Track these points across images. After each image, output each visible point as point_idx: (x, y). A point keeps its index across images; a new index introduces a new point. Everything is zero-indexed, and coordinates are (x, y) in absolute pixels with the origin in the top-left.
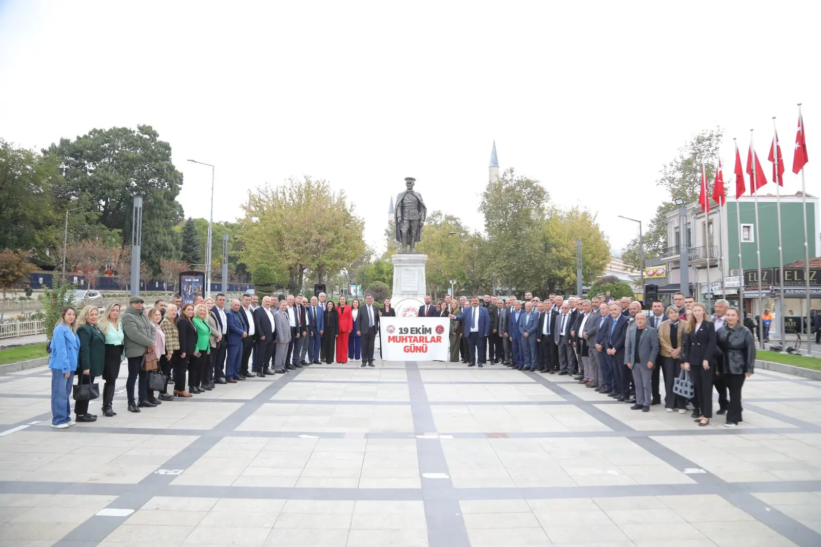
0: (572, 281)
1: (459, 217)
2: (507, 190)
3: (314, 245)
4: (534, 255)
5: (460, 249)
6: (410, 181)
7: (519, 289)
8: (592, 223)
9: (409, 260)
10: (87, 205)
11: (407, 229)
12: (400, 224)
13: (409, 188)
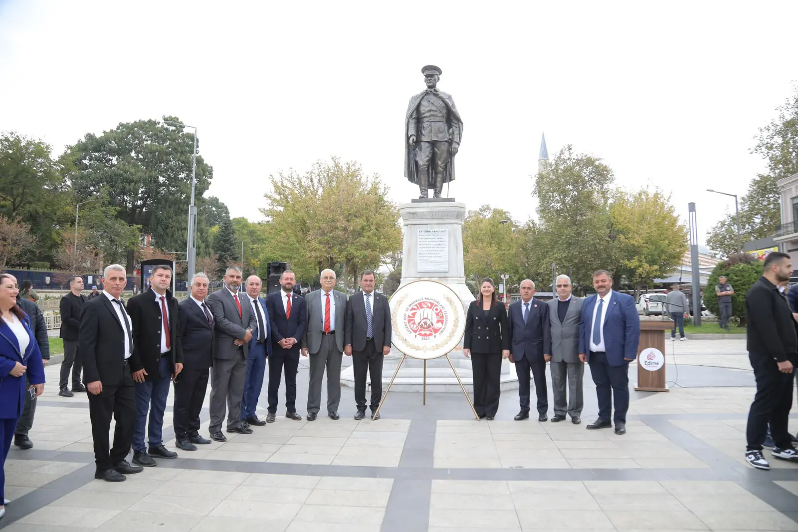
0: (644, 272)
1: (508, 211)
2: (566, 170)
3: (341, 233)
4: (599, 243)
5: (512, 240)
6: (431, 73)
7: (581, 283)
8: (666, 206)
9: (431, 212)
10: (105, 200)
11: (427, 159)
12: (414, 150)
13: (431, 84)
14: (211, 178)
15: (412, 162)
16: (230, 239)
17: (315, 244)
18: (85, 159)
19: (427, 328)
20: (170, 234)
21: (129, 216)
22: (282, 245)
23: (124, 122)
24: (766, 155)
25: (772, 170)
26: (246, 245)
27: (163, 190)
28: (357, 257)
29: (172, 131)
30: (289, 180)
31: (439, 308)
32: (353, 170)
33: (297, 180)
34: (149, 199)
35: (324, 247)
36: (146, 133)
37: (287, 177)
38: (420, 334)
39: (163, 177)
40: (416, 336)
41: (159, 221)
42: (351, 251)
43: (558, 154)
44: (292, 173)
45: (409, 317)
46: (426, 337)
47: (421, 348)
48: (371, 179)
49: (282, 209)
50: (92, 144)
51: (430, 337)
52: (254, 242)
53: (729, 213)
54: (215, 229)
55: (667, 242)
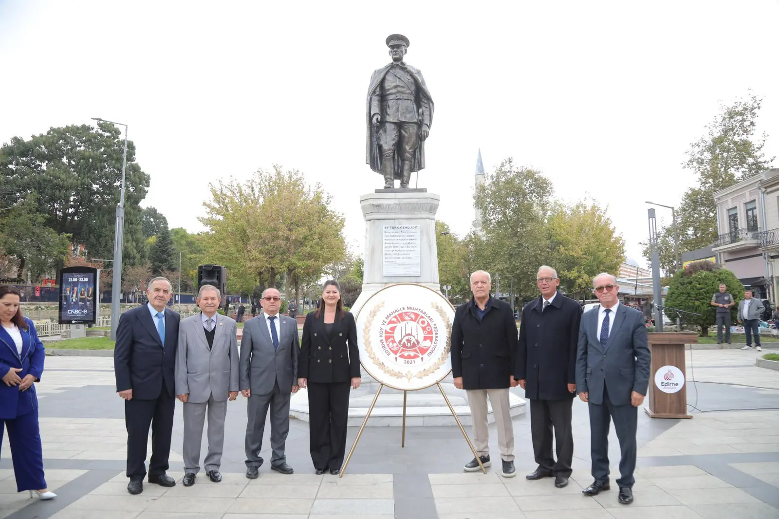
0: (583, 282)
2: (507, 183)
3: (282, 243)
5: (454, 251)
6: (397, 43)
8: (603, 218)
9: (399, 204)
10: (32, 207)
11: (394, 142)
12: (377, 132)
13: (397, 56)
14: (148, 186)
15: (375, 147)
16: (168, 249)
17: (255, 253)
18: (12, 164)
19: (411, 347)
20: (103, 244)
21: (59, 225)
22: (221, 255)
23: (55, 127)
24: (698, 169)
25: (703, 185)
26: (184, 255)
27: (97, 198)
28: (298, 267)
29: (107, 137)
30: (229, 188)
31: (426, 320)
32: (295, 179)
33: (237, 188)
34: (81, 208)
35: (264, 257)
36: (79, 139)
37: (227, 186)
38: (402, 356)
39: (97, 184)
40: (396, 358)
41: (91, 231)
42: (294, 261)
43: (499, 167)
44: (232, 181)
45: (386, 332)
46: (409, 360)
47: (404, 375)
48: (313, 189)
49: (221, 218)
50: (18, 148)
51: (415, 360)
52: (192, 253)
53: (664, 225)
54: (153, 240)
55: (605, 253)
